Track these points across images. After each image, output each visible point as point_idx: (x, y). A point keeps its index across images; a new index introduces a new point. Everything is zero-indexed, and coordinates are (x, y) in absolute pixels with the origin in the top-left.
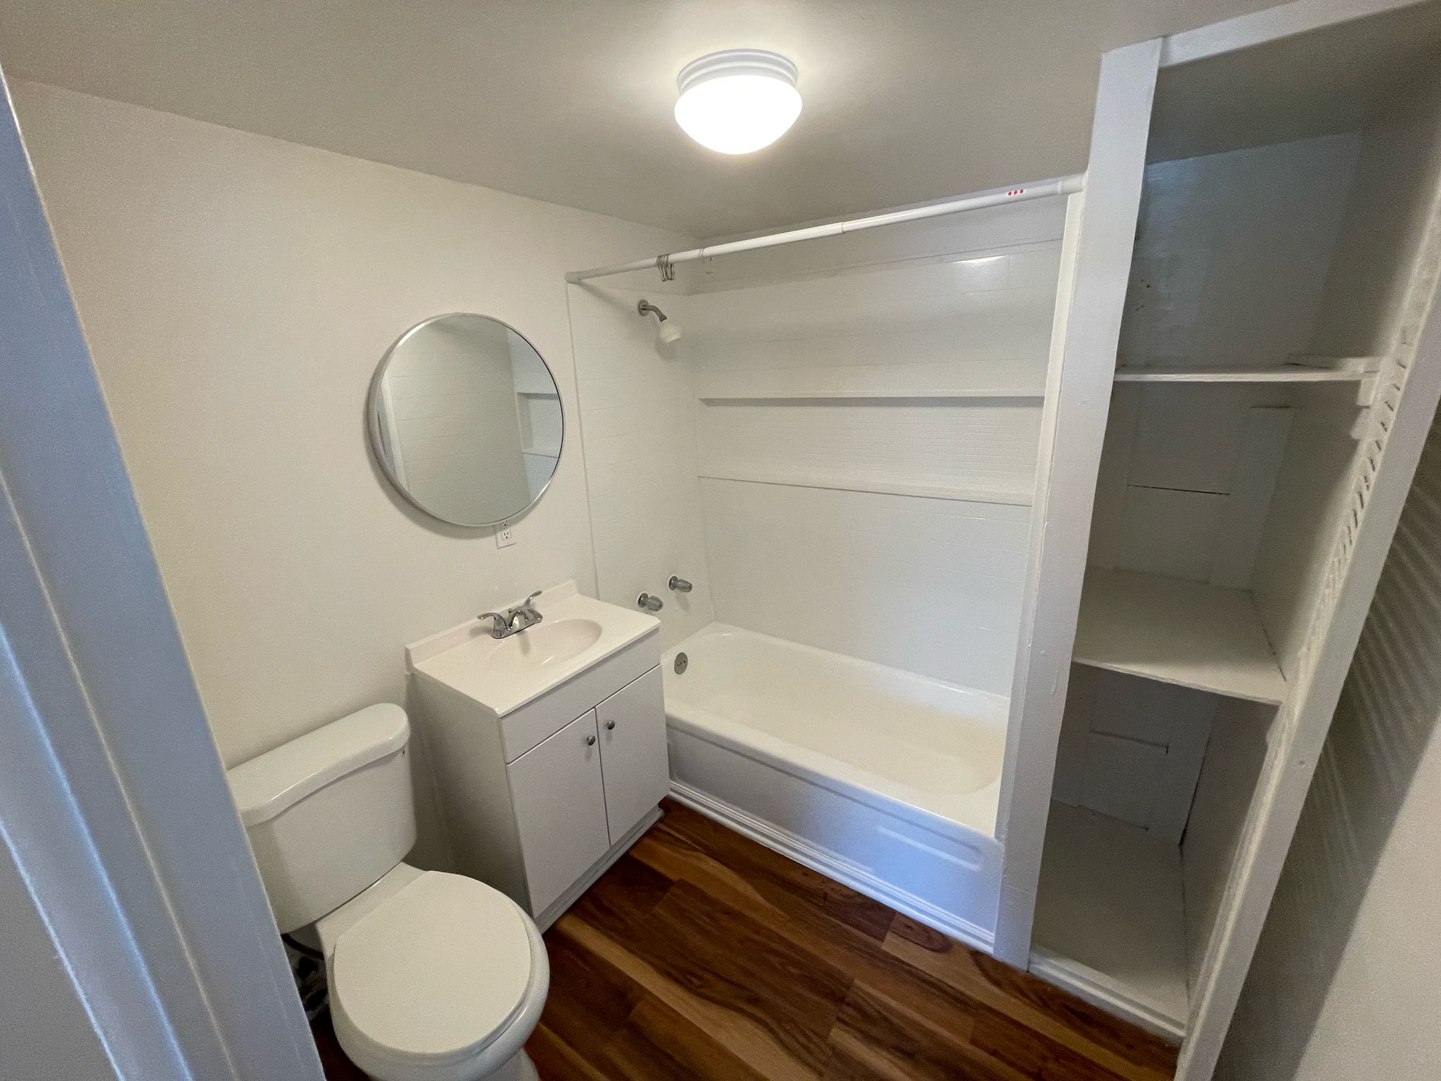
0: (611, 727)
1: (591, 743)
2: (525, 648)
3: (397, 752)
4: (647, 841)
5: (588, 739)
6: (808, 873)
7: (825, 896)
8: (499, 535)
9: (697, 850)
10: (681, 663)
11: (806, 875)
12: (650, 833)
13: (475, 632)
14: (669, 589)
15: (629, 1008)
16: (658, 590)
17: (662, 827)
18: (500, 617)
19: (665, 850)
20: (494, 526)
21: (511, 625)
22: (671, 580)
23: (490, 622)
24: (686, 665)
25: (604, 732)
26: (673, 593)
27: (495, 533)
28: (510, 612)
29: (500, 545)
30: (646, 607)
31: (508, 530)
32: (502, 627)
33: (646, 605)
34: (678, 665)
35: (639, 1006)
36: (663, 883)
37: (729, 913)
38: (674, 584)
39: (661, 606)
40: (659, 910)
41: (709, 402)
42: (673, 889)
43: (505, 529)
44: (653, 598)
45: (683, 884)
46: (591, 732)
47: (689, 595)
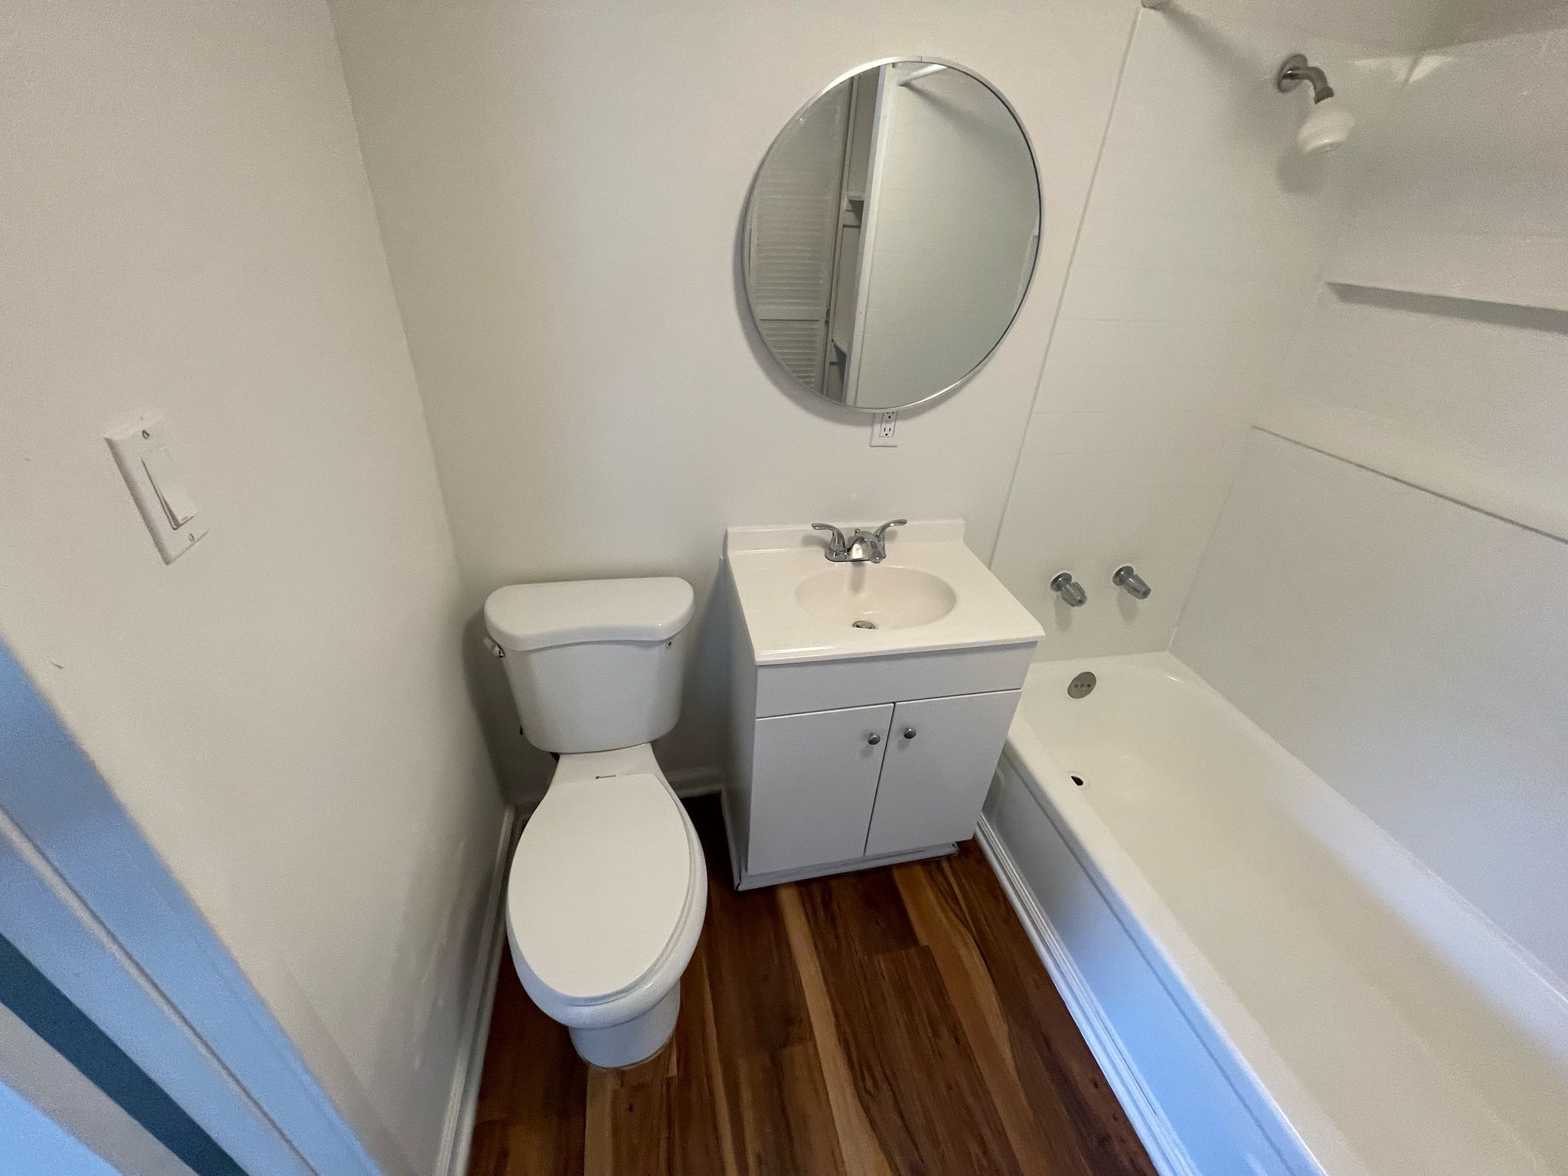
0: (909, 736)
1: (873, 742)
2: (856, 586)
3: (661, 642)
4: (919, 871)
5: (872, 734)
6: (1100, 1084)
7: (1104, 1140)
8: (877, 427)
9: (969, 929)
10: (1083, 685)
11: (1096, 1085)
12: (925, 863)
13: (808, 541)
14: (1111, 579)
15: (786, 1042)
16: (1090, 576)
17: (945, 865)
18: (840, 536)
19: (930, 895)
20: (874, 414)
21: (849, 550)
22: (1121, 570)
23: (827, 535)
24: (1088, 692)
25: (897, 738)
26: (1116, 590)
27: (872, 424)
28: (856, 532)
29: (873, 444)
30: (1059, 593)
31: (891, 426)
32: (838, 548)
33: (1061, 590)
34: (1076, 686)
35: (797, 1049)
36: (906, 934)
37: (958, 1038)
38: (1123, 577)
39: (1081, 602)
40: (882, 962)
41: (1347, 293)
42: (913, 950)
43: (887, 422)
44: (1077, 586)
45: (926, 953)
46: (881, 727)
47: (1142, 604)
